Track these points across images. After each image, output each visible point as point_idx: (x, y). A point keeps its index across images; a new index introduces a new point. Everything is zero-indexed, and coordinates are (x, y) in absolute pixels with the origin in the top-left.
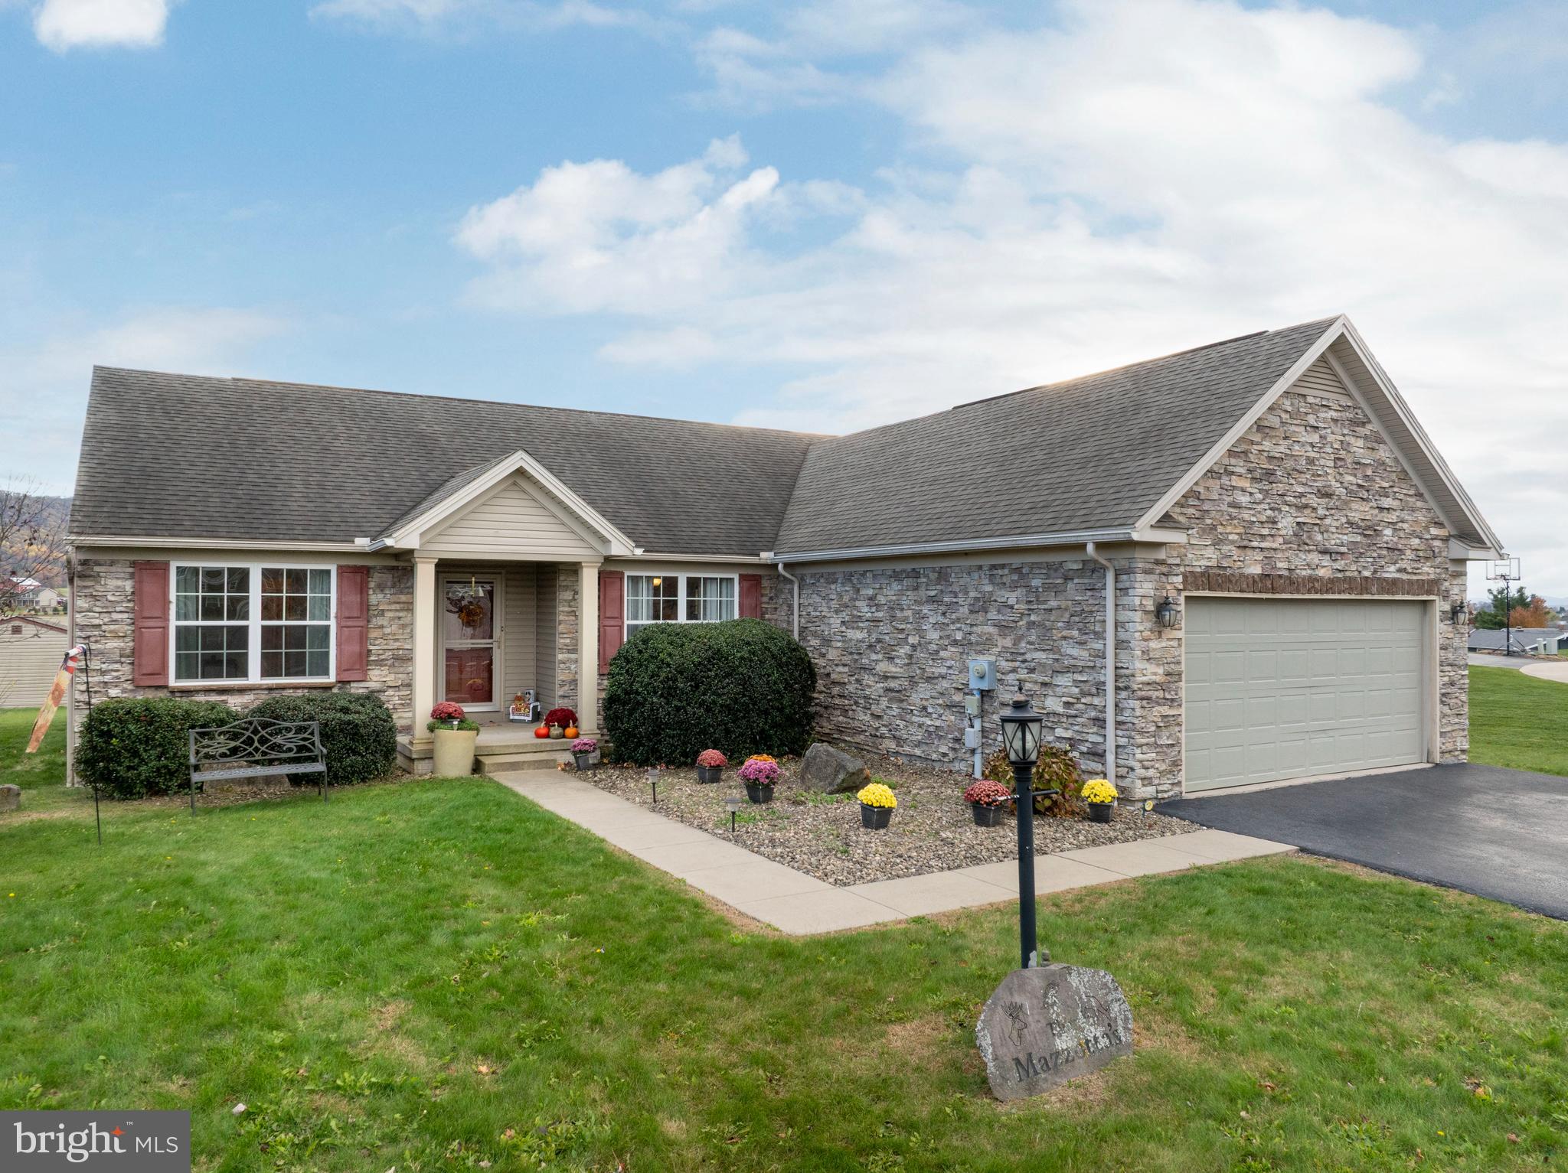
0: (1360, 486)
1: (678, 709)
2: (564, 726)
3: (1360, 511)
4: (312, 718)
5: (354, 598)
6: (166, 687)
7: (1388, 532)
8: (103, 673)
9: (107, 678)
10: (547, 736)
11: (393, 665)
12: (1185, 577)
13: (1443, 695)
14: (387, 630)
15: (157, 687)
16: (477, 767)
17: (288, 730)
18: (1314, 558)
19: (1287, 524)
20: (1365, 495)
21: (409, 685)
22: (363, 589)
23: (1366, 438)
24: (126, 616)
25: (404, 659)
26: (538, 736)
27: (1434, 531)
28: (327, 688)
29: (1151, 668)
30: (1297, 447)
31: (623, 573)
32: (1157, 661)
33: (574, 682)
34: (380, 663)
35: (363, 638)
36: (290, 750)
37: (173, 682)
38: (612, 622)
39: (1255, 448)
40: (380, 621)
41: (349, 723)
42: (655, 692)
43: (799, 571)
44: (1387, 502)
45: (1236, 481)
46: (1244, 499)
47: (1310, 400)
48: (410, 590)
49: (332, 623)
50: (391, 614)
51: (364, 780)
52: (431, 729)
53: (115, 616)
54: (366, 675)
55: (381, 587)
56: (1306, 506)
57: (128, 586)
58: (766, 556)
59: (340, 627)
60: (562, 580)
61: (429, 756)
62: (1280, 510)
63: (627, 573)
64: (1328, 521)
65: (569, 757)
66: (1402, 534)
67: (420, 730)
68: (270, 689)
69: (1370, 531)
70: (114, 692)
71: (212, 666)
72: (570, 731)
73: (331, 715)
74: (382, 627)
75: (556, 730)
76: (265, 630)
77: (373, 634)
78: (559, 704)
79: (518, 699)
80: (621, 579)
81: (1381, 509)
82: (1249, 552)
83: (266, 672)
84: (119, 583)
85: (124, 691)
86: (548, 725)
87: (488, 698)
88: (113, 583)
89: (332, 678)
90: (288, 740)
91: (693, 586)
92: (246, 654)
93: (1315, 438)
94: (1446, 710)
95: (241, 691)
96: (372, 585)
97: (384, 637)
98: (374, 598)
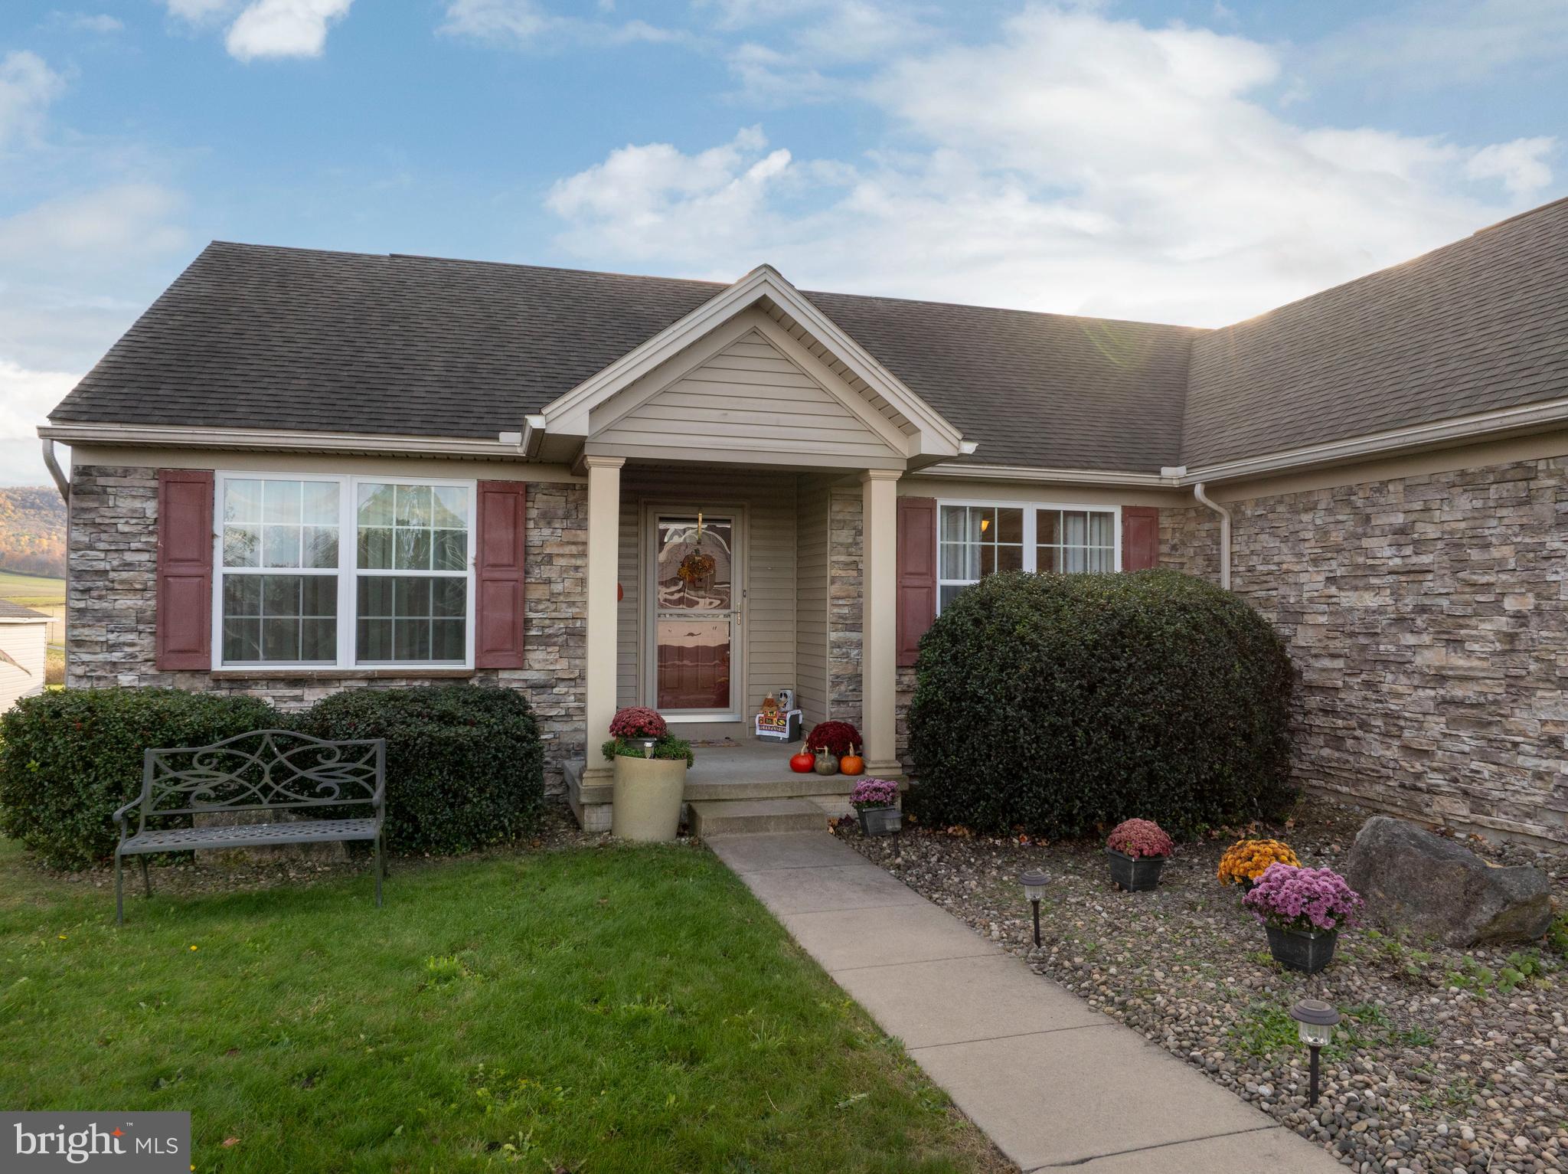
2: (840, 753)
5: (503, 534)
6: (207, 672)
8: (112, 647)
9: (116, 656)
10: (811, 769)
11: (565, 645)
14: (558, 588)
15: (195, 672)
16: (687, 824)
17: (329, 755)
21: (582, 677)
22: (518, 521)
24: (145, 557)
25: (578, 635)
26: (796, 767)
28: (461, 678)
31: (934, 502)
33: (857, 680)
34: (545, 641)
35: (519, 599)
36: (328, 792)
37: (217, 664)
38: (916, 582)
40: (546, 572)
42: (1011, 699)
43: (1232, 498)
49: (470, 574)
50: (563, 562)
52: (610, 752)
53: (129, 557)
54: (522, 659)
55: (547, 518)
57: (151, 508)
58: (1172, 475)
59: (481, 582)
60: (837, 510)
61: (607, 798)
63: (941, 502)
65: (843, 807)
67: (595, 758)
68: (371, 678)
70: (126, 679)
71: (281, 646)
72: (850, 763)
74: (548, 582)
75: (825, 760)
76: (363, 582)
77: (535, 593)
78: (829, 713)
79: (769, 703)
80: (932, 510)
83: (363, 653)
84: (137, 504)
85: (142, 677)
86: (812, 752)
87: (722, 700)
88: (126, 505)
89: (469, 663)
90: (332, 773)
91: (1047, 522)
92: (335, 621)
95: (324, 680)
96: (533, 513)
97: (553, 598)
98: (537, 535)
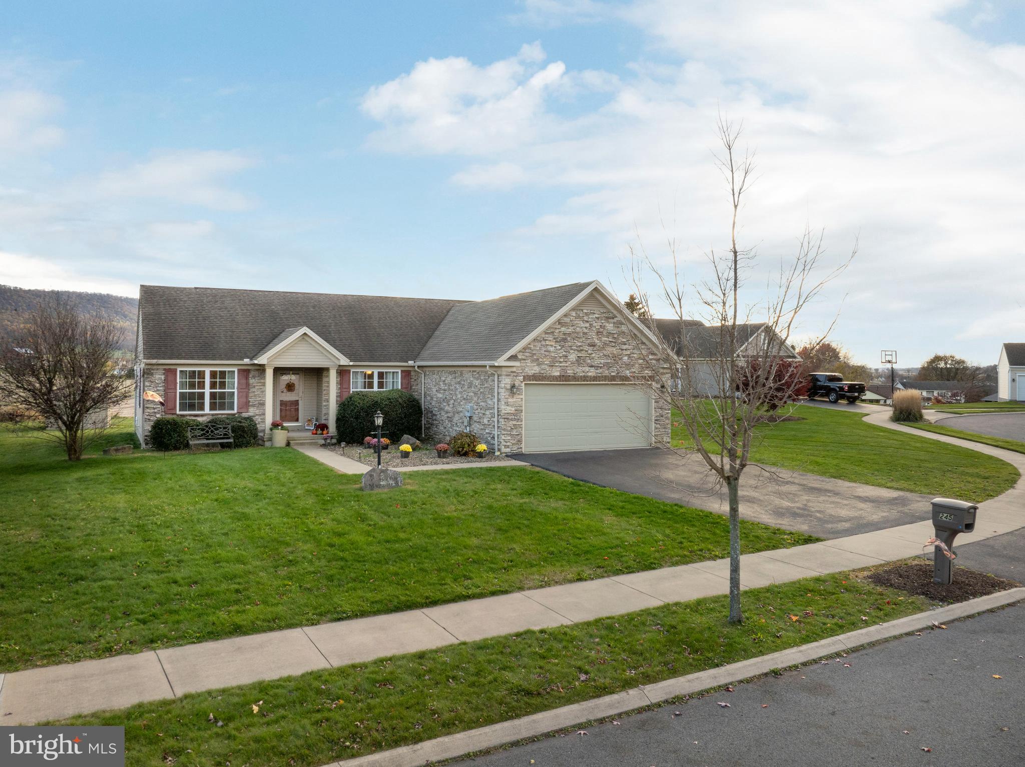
0: (610, 341)
1: (360, 423)
2: (323, 430)
3: (609, 350)
4: (228, 425)
5: (244, 381)
6: (175, 414)
7: (626, 358)
8: (154, 409)
9: (156, 411)
10: (316, 434)
11: (258, 407)
12: (524, 377)
13: (656, 420)
14: (256, 393)
15: (173, 414)
16: (288, 444)
17: (220, 428)
18: (587, 369)
19: (573, 357)
20: (614, 344)
21: (264, 414)
22: (247, 378)
23: (614, 323)
24: (162, 388)
25: (262, 404)
26: (313, 434)
27: (650, 357)
28: (234, 415)
29: (509, 408)
30: (578, 329)
31: (350, 370)
32: (512, 406)
33: (327, 414)
34: (253, 406)
35: (247, 397)
36: (221, 435)
37: (178, 412)
38: (346, 390)
39: (557, 331)
40: (253, 390)
41: (241, 426)
42: (352, 417)
43: (425, 369)
44: (624, 347)
45: (547, 343)
46: (552, 349)
47: (585, 311)
48: (264, 378)
49: (236, 391)
50: (257, 387)
51: (246, 447)
52: (271, 429)
53: (158, 388)
54: (248, 409)
55: (254, 377)
56: (582, 350)
57: (163, 377)
58: (411, 363)
59: (239, 392)
60: (325, 374)
61: (270, 439)
62: (569, 352)
63: (352, 370)
64: (593, 355)
65: (323, 442)
66: (633, 359)
67: (267, 431)
68: (213, 415)
69: (616, 358)
70: (158, 416)
71: (192, 407)
72: (325, 432)
73: (235, 424)
74: (254, 392)
75: (319, 432)
76: (211, 393)
77: (251, 395)
78: (323, 422)
79: (309, 420)
80: (350, 372)
81: (622, 350)
82: (554, 367)
83: (211, 409)
84: (160, 376)
85: (162, 415)
86: (316, 430)
87: (297, 420)
88: (157, 376)
89: (235, 411)
90: (221, 432)
91: (381, 375)
92: (204, 402)
93: (587, 325)
94: (658, 426)
95: (202, 415)
96: (251, 376)
97: (255, 396)
98: (251, 381)
